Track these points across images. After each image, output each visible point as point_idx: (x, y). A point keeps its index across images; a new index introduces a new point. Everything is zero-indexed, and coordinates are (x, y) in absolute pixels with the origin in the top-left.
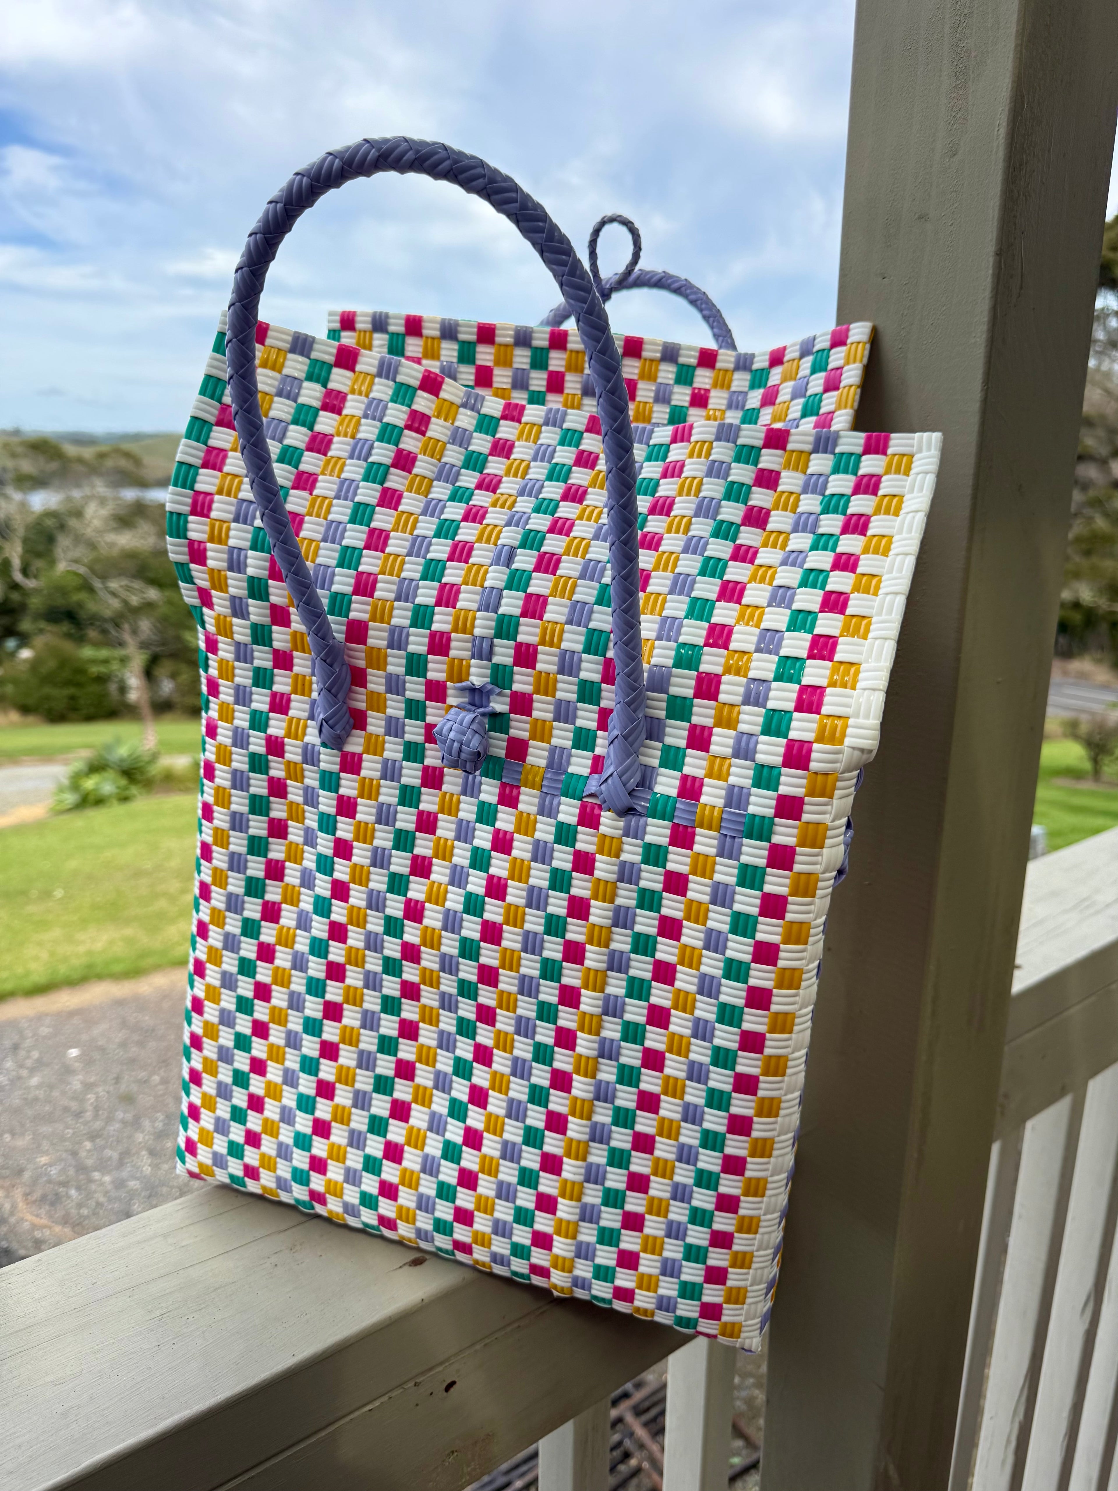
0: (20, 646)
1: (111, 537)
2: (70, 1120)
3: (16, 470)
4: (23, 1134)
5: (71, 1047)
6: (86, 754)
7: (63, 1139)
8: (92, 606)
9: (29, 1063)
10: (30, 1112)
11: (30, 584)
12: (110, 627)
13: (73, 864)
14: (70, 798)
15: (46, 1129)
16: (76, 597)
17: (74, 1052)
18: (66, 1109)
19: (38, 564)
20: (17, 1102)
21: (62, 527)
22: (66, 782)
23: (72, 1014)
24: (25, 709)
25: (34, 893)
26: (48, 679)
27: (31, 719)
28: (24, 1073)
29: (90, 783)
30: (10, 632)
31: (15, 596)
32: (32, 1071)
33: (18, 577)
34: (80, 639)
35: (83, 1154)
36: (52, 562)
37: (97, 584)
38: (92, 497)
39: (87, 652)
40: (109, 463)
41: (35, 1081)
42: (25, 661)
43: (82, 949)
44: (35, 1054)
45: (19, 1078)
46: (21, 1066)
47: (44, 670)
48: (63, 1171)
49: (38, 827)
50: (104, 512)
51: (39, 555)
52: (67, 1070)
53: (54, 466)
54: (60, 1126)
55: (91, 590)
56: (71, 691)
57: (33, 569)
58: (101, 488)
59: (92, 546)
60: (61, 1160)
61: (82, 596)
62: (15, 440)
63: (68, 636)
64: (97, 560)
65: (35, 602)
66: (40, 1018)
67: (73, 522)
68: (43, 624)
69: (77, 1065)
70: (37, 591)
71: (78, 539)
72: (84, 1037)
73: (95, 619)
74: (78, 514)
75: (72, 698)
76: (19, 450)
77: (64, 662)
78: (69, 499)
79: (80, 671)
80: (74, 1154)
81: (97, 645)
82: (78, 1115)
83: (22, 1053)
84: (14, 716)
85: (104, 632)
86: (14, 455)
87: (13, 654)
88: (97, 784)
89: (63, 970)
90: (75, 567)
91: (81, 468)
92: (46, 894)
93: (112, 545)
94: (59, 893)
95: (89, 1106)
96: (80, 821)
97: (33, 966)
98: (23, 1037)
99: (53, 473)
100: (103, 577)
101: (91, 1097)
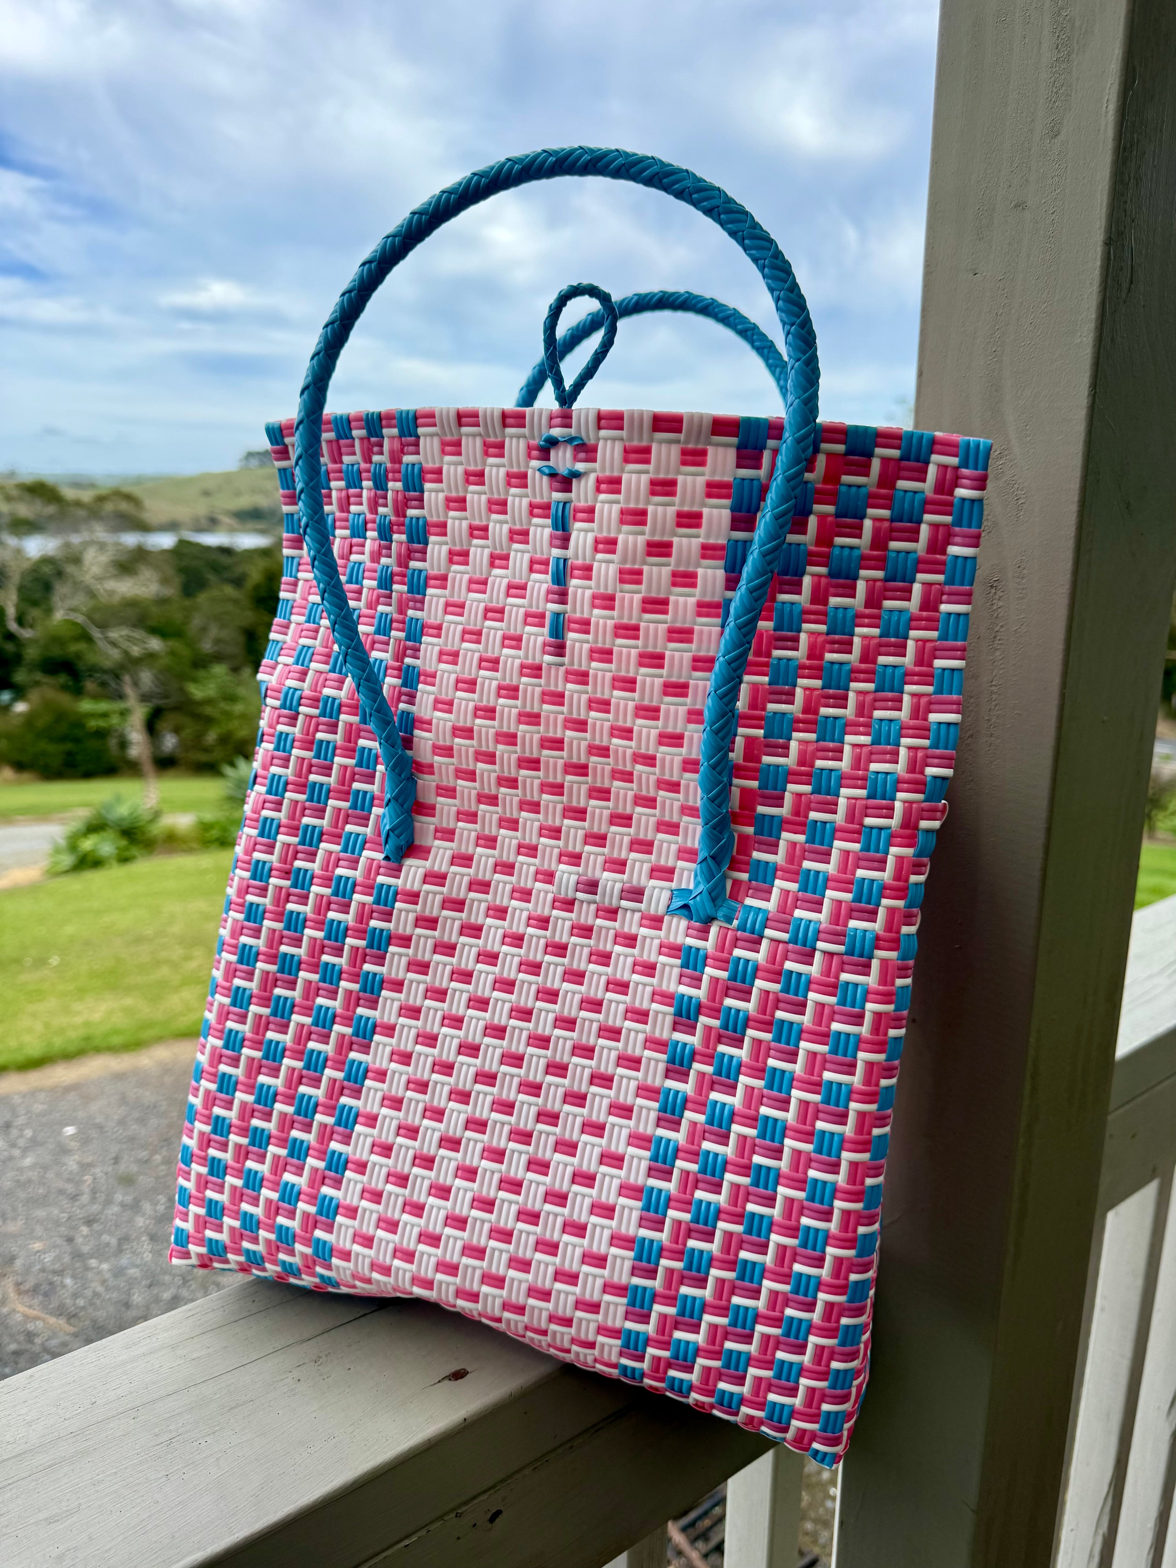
0: (14, 700)
1: (111, 585)
2: (65, 1203)
3: (12, 514)
4: (14, 1219)
5: (67, 1125)
6: (85, 812)
7: (58, 1224)
8: (89, 656)
9: (21, 1143)
10: (22, 1195)
11: (26, 634)
12: (109, 679)
13: (69, 929)
14: (67, 860)
15: (39, 1213)
16: (74, 647)
17: (70, 1130)
18: (61, 1192)
19: (35, 613)
20: (9, 1184)
21: (60, 574)
22: (62, 842)
23: (68, 1089)
24: (20, 766)
25: (28, 961)
26: (43, 734)
27: (26, 776)
28: (17, 1153)
29: (87, 844)
30: (6, 684)
31: (9, 647)
32: (25, 1151)
33: (13, 626)
34: (78, 692)
35: (79, 1240)
36: (49, 611)
37: (96, 633)
38: (91, 542)
39: (86, 706)
40: (109, 507)
41: (28, 1161)
42: (20, 714)
43: (78, 1020)
44: (28, 1133)
45: (11, 1158)
46: (13, 1145)
47: (39, 724)
48: (58, 1258)
49: (31, 890)
50: (104, 558)
51: (35, 603)
52: (63, 1150)
53: (51, 509)
54: (54, 1210)
55: (90, 640)
56: (68, 746)
57: (29, 618)
58: (100, 533)
59: (92, 594)
60: (55, 1246)
61: (80, 646)
62: (10, 482)
63: (64, 688)
64: (96, 609)
65: (32, 653)
66: (33, 1094)
67: (70, 569)
68: (39, 676)
69: (74, 1145)
70: (32, 641)
71: (77, 587)
72: (81, 1114)
73: (94, 672)
74: (77, 560)
75: (70, 754)
76: (15, 493)
77: (60, 716)
78: (67, 545)
79: (78, 725)
80: (70, 1240)
81: (95, 697)
82: (74, 1198)
83: (14, 1132)
84: (8, 773)
85: (103, 684)
86: (9, 499)
87: (7, 707)
88: (95, 844)
89: (58, 1043)
90: (73, 616)
91: (82, 513)
92: (41, 962)
93: (111, 593)
94: (55, 961)
95: (86, 1188)
96: (78, 884)
97: (27, 1038)
98: (15, 1115)
99: (51, 518)
100: (103, 626)
101: (88, 1178)
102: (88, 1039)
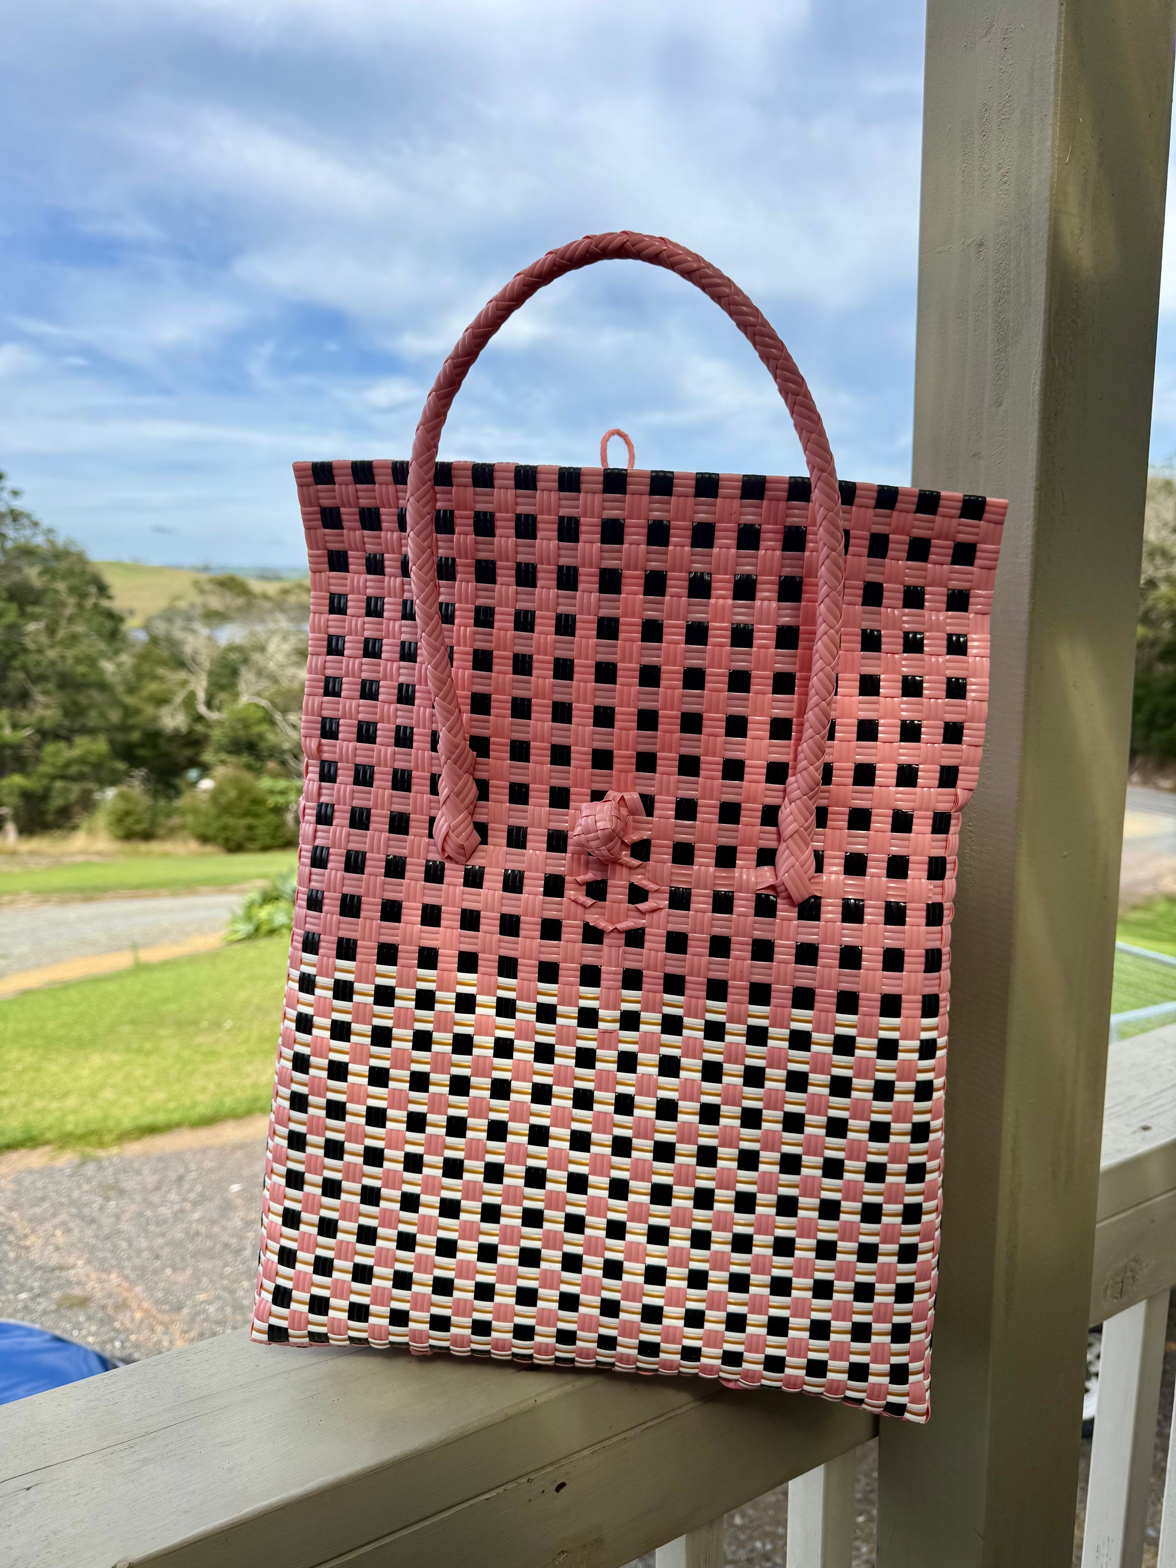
0: (201, 777)
1: (291, 671)
2: (230, 1258)
3: (204, 606)
4: (184, 1269)
5: (233, 1183)
6: (262, 884)
7: (221, 1276)
8: (271, 737)
9: (192, 1196)
10: (191, 1247)
11: (213, 716)
12: (288, 757)
13: (243, 995)
14: (244, 928)
15: (205, 1265)
16: (256, 730)
17: (235, 1188)
18: (226, 1246)
19: (222, 696)
20: (180, 1236)
21: (245, 661)
22: (240, 912)
23: (236, 1147)
24: (204, 839)
25: (204, 1024)
26: (226, 809)
27: (209, 848)
28: (188, 1206)
29: (263, 913)
30: (193, 763)
31: (199, 728)
32: (195, 1204)
33: (202, 709)
34: (258, 772)
35: (240, 1293)
36: (236, 696)
37: (278, 717)
38: (274, 632)
39: (266, 783)
40: (292, 599)
41: (196, 1215)
42: (205, 791)
43: (248, 1082)
44: (199, 1188)
45: (182, 1211)
46: (185, 1200)
47: (224, 800)
48: (221, 1309)
49: (212, 956)
50: (287, 647)
51: (223, 688)
52: (228, 1207)
53: (240, 601)
54: (219, 1263)
55: (272, 723)
56: (248, 821)
57: (216, 702)
58: (283, 622)
59: (274, 679)
60: (218, 1298)
61: (264, 727)
62: (204, 577)
63: (249, 767)
64: (279, 693)
65: (216, 734)
66: (205, 1150)
67: (257, 657)
68: (223, 756)
69: (239, 1201)
70: (220, 723)
71: (260, 673)
72: (246, 1172)
73: (275, 753)
74: (262, 649)
75: (250, 828)
76: (208, 587)
77: (243, 792)
78: (253, 634)
79: (258, 801)
80: (232, 1292)
81: (275, 776)
82: (238, 1252)
83: (186, 1186)
84: (193, 845)
85: (284, 763)
86: (202, 592)
87: (194, 784)
88: (270, 914)
89: (229, 1102)
90: (256, 700)
91: (268, 605)
92: (217, 1025)
93: (293, 678)
94: (228, 1024)
95: (248, 1244)
96: (251, 951)
97: (200, 1097)
98: (187, 1171)
99: (239, 609)
100: (284, 711)
101: (251, 1235)
102: (256, 1099)
